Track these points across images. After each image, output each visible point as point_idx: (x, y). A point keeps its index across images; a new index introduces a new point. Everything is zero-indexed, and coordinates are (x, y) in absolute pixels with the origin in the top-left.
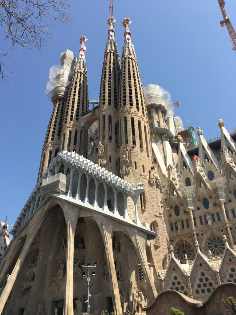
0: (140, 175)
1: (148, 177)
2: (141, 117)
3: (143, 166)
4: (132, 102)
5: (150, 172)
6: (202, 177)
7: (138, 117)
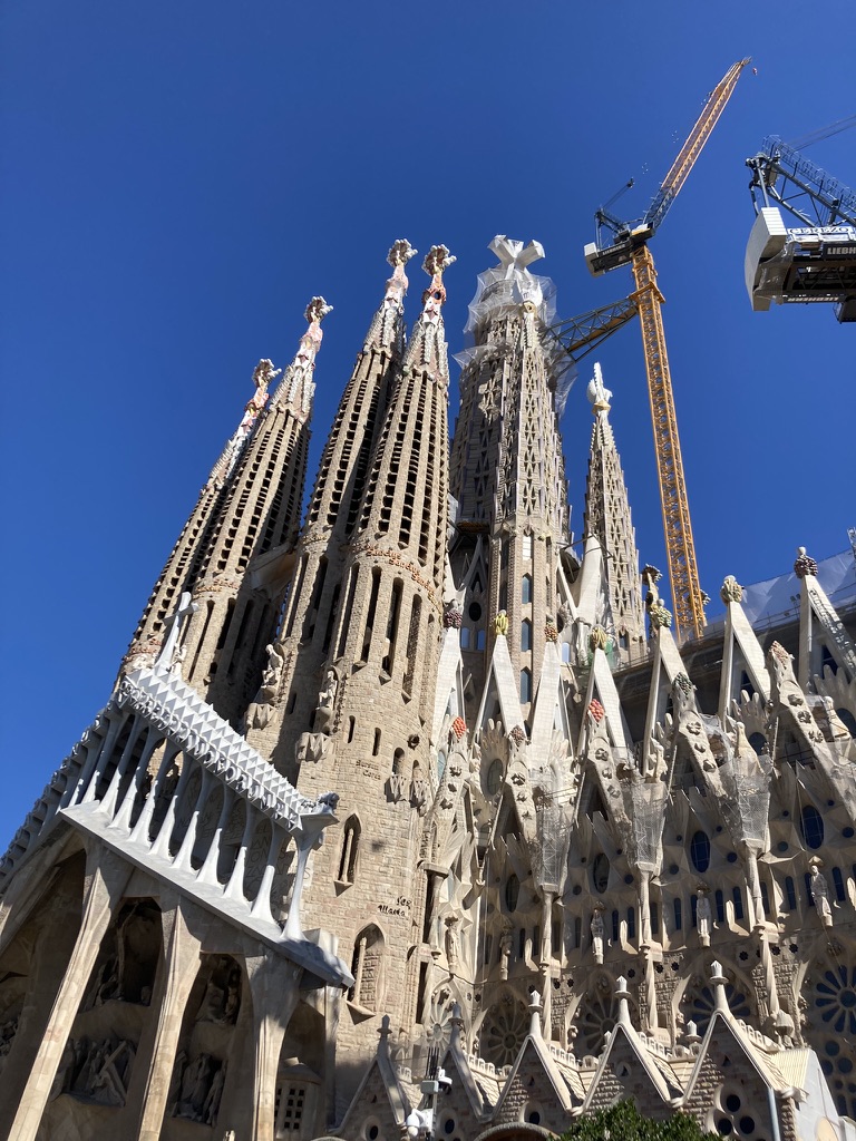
0: (358, 763)
1: (387, 772)
2: (408, 568)
3: (378, 734)
4: (388, 518)
5: (399, 753)
6: (601, 777)
7: (398, 569)
